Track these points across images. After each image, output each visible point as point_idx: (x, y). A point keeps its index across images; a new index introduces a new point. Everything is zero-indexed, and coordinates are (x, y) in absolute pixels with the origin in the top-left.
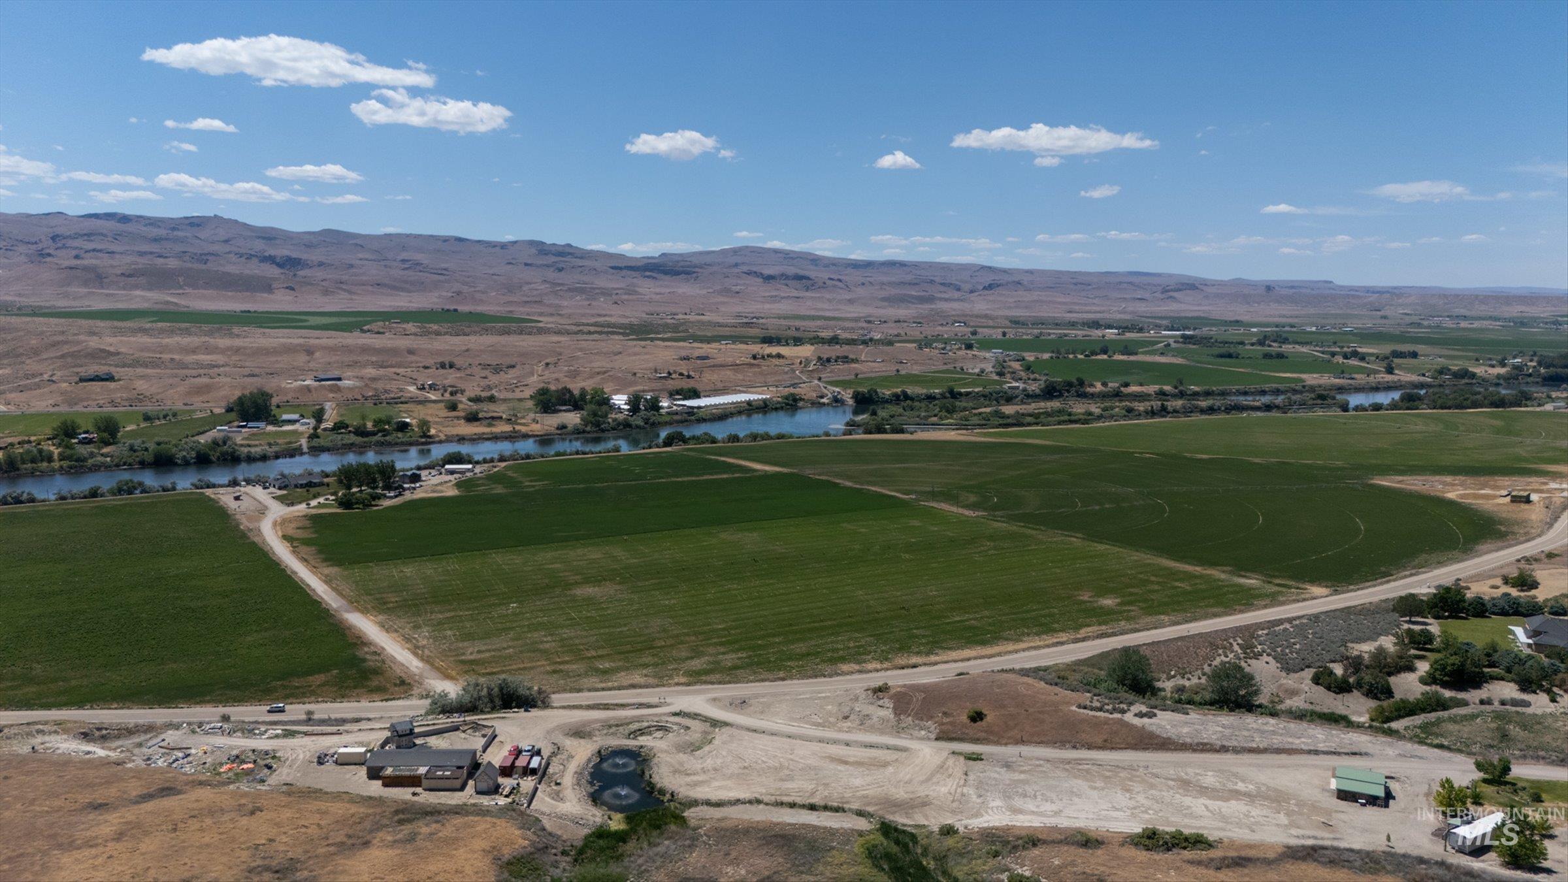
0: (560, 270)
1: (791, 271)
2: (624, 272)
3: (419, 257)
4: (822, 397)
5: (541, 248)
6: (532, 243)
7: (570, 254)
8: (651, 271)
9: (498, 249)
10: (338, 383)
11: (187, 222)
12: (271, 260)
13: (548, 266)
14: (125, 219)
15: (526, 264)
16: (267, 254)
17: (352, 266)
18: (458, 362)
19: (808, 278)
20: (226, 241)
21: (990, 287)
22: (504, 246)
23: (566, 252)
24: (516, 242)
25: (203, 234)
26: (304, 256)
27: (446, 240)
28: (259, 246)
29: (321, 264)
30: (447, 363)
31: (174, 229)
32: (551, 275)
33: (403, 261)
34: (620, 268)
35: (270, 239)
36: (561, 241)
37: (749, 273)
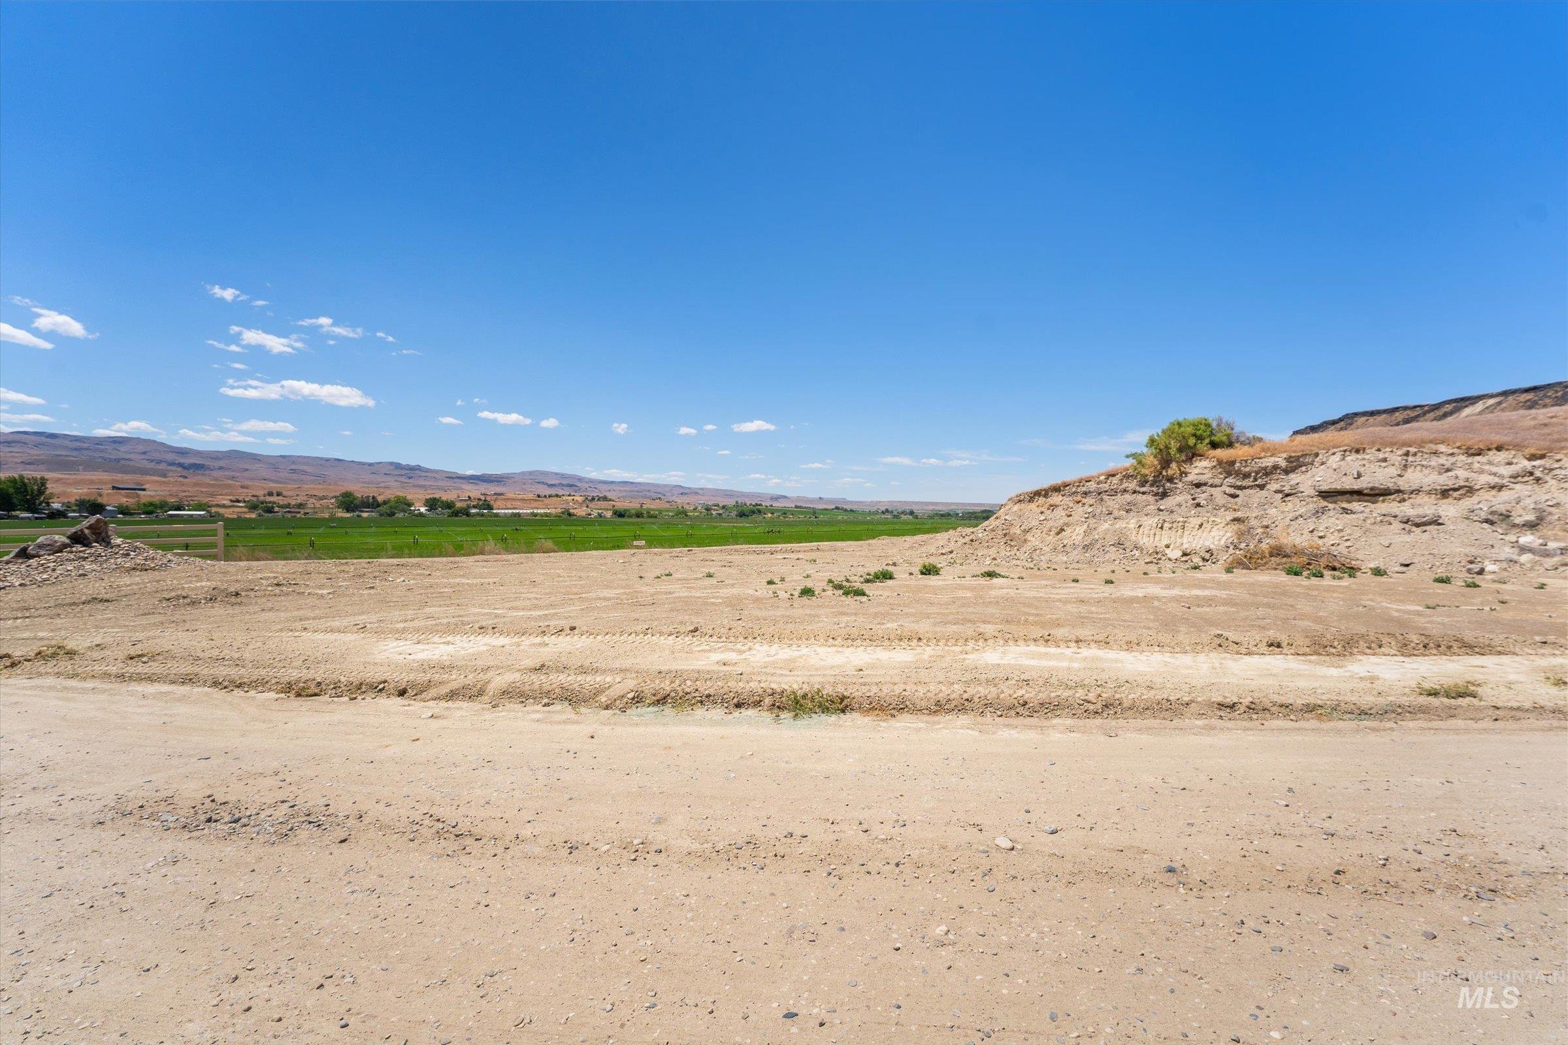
0: (410, 478)
1: (565, 482)
2: (455, 480)
3: (305, 468)
4: (590, 515)
5: (398, 466)
6: (391, 464)
7: (417, 469)
8: (474, 479)
9: (366, 466)
10: (139, 492)
11: (111, 440)
12: (181, 465)
13: (403, 475)
14: (53, 436)
15: (386, 474)
16: (177, 462)
17: (247, 470)
18: (285, 493)
19: (576, 486)
20: (144, 453)
21: (681, 494)
22: (370, 465)
23: (418, 468)
24: (380, 463)
25: (123, 448)
26: (207, 463)
27: (327, 460)
28: (170, 457)
29: (221, 468)
30: (274, 492)
31: (97, 444)
32: (403, 479)
33: (291, 470)
34: (453, 478)
35: (182, 453)
36: (413, 463)
37: (539, 483)
